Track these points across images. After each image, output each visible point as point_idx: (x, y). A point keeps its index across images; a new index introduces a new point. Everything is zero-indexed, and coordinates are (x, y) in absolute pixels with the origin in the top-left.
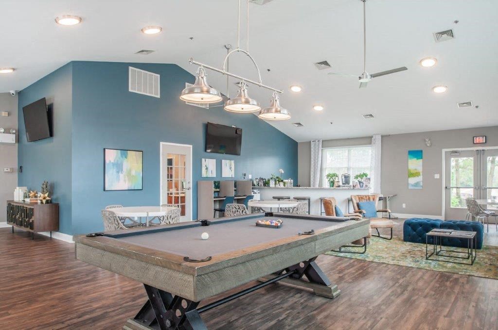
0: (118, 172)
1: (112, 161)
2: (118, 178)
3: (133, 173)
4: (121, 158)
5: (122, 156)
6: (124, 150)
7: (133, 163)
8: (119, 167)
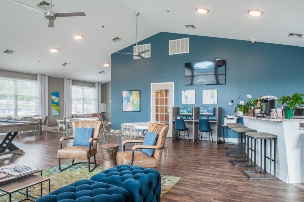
0: (128, 102)
1: (125, 97)
2: (128, 105)
3: (135, 102)
4: (129, 95)
5: (130, 94)
6: (131, 91)
7: (135, 97)
8: (128, 99)
